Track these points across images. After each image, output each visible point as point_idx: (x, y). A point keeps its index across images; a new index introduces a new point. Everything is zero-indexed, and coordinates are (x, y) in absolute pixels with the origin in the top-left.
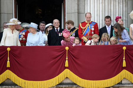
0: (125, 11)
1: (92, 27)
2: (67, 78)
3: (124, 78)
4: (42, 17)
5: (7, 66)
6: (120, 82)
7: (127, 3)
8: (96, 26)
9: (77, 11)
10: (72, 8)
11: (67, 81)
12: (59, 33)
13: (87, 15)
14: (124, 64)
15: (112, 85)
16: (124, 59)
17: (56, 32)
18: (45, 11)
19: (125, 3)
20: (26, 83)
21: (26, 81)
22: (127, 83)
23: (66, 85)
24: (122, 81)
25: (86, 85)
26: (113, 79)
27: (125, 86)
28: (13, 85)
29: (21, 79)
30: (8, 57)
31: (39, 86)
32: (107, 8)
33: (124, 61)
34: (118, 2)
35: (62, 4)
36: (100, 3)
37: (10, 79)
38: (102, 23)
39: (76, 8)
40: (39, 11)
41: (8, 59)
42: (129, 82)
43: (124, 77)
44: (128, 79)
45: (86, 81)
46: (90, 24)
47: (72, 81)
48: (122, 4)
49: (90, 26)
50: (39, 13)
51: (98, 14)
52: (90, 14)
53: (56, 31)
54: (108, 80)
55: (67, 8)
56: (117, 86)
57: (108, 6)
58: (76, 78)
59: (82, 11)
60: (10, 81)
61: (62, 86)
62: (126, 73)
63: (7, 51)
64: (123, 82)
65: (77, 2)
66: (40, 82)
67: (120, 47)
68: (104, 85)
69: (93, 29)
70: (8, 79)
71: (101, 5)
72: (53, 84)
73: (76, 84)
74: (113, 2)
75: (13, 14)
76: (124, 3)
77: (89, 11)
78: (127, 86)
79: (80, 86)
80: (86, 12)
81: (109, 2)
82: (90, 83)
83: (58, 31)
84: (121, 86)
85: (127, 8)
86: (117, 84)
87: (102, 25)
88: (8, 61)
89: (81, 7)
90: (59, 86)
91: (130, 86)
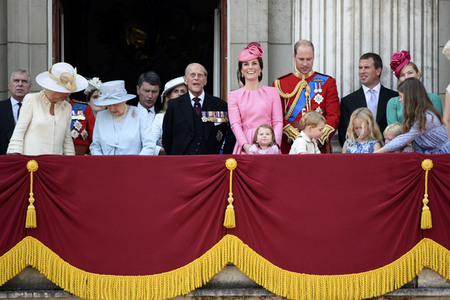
0: (430, 36)
1: (316, 91)
2: (230, 265)
3: (425, 268)
4: (146, 57)
5: (28, 225)
6: (410, 280)
7: (435, 12)
8: (330, 86)
9: (264, 36)
10: (250, 27)
11: (232, 277)
13: (301, 49)
14: (426, 220)
15: (383, 293)
16: (425, 200)
17: (193, 109)
18: (158, 36)
19: (430, 11)
20: (92, 282)
21: (92, 276)
22: (435, 284)
23: (227, 291)
24: (417, 277)
25: (296, 291)
26: (387, 270)
27: (429, 294)
28: (46, 290)
29: (73, 269)
30: (31, 194)
31: (134, 292)
32: (370, 25)
33: (426, 208)
34: (406, 6)
35: (216, 11)
36: (345, 8)
37: (36, 270)
38: (353, 79)
39: (264, 25)
40: (137, 36)
41: (31, 199)
42: (443, 282)
43: (426, 263)
44: (438, 273)
46: (308, 80)
47: (248, 277)
48: (418, 11)
49: (308, 88)
50: (136, 42)
51: (339, 47)
52: (312, 45)
53: (193, 103)
54: (372, 273)
55: (232, 27)
56: (402, 294)
57: (370, 20)
58: (263, 264)
59: (282, 35)
60: (35, 275)
61: (213, 294)
62: (431, 250)
63: (27, 172)
64: (421, 282)
65: (265, 6)
66: (140, 279)
67: (412, 160)
68: (357, 293)
69: (319, 99)
70: (30, 267)
71: (347, 15)
72: (181, 287)
73: (261, 287)
74: (387, 7)
75: (47, 44)
76: (425, 10)
77: (306, 37)
78: (434, 294)
79: (275, 295)
80: (297, 40)
81: (377, 6)
82: (308, 284)
83: (199, 105)
84: (414, 293)
85: (436, 29)
86: (402, 288)
87: (352, 85)
88: (31, 208)
89: (281, 21)
90: (204, 294)
91: (447, 296)
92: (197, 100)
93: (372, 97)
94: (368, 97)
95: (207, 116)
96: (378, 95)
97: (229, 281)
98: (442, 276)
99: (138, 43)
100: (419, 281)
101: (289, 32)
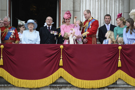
0: (121, 9)
2: (61, 77)
3: (119, 79)
4: (36, 14)
6: (114, 82)
7: (123, 2)
9: (72, 9)
10: (68, 6)
11: (61, 81)
12: (51, 31)
14: (120, 64)
15: (106, 86)
16: (119, 58)
20: (20, 82)
21: (20, 80)
22: (122, 83)
23: (60, 85)
24: (116, 81)
25: (81, 85)
26: (108, 79)
28: (6, 84)
29: (14, 78)
30: (2, 55)
31: (32, 85)
32: (103, 6)
33: (119, 61)
34: (114, 1)
35: (58, 1)
39: (72, 5)
40: (34, 8)
41: (2, 57)
42: (124, 83)
43: (119, 77)
45: (80, 80)
47: (66, 81)
48: (118, 2)
51: (94, 12)
53: (48, 28)
54: (103, 80)
55: (62, 6)
56: (112, 86)
57: (103, 4)
58: (71, 77)
59: (77, 8)
60: (2, 79)
61: (56, 86)
62: (121, 73)
64: (118, 83)
66: (34, 81)
67: (115, 46)
68: (99, 86)
70: (1, 77)
71: (97, 3)
72: (46, 83)
73: (70, 84)
76: (120, 2)
78: (121, 86)
79: (74, 86)
82: (84, 83)
83: (50, 29)
84: (116, 86)
85: (123, 7)
86: (112, 84)
88: (2, 59)
89: (77, 5)
90: (53, 86)
91: (125, 87)
92: (49, 27)
93: (108, 27)
94: (107, 27)
95: (52, 32)
96: (110, 27)
97: (60, 82)
98: (124, 81)
99: (34, 10)
100: (117, 82)
101: (79, 8)
